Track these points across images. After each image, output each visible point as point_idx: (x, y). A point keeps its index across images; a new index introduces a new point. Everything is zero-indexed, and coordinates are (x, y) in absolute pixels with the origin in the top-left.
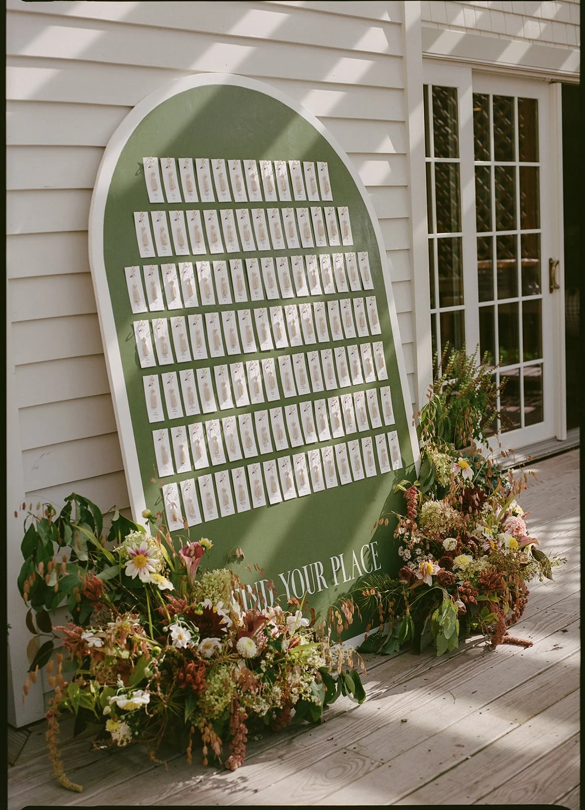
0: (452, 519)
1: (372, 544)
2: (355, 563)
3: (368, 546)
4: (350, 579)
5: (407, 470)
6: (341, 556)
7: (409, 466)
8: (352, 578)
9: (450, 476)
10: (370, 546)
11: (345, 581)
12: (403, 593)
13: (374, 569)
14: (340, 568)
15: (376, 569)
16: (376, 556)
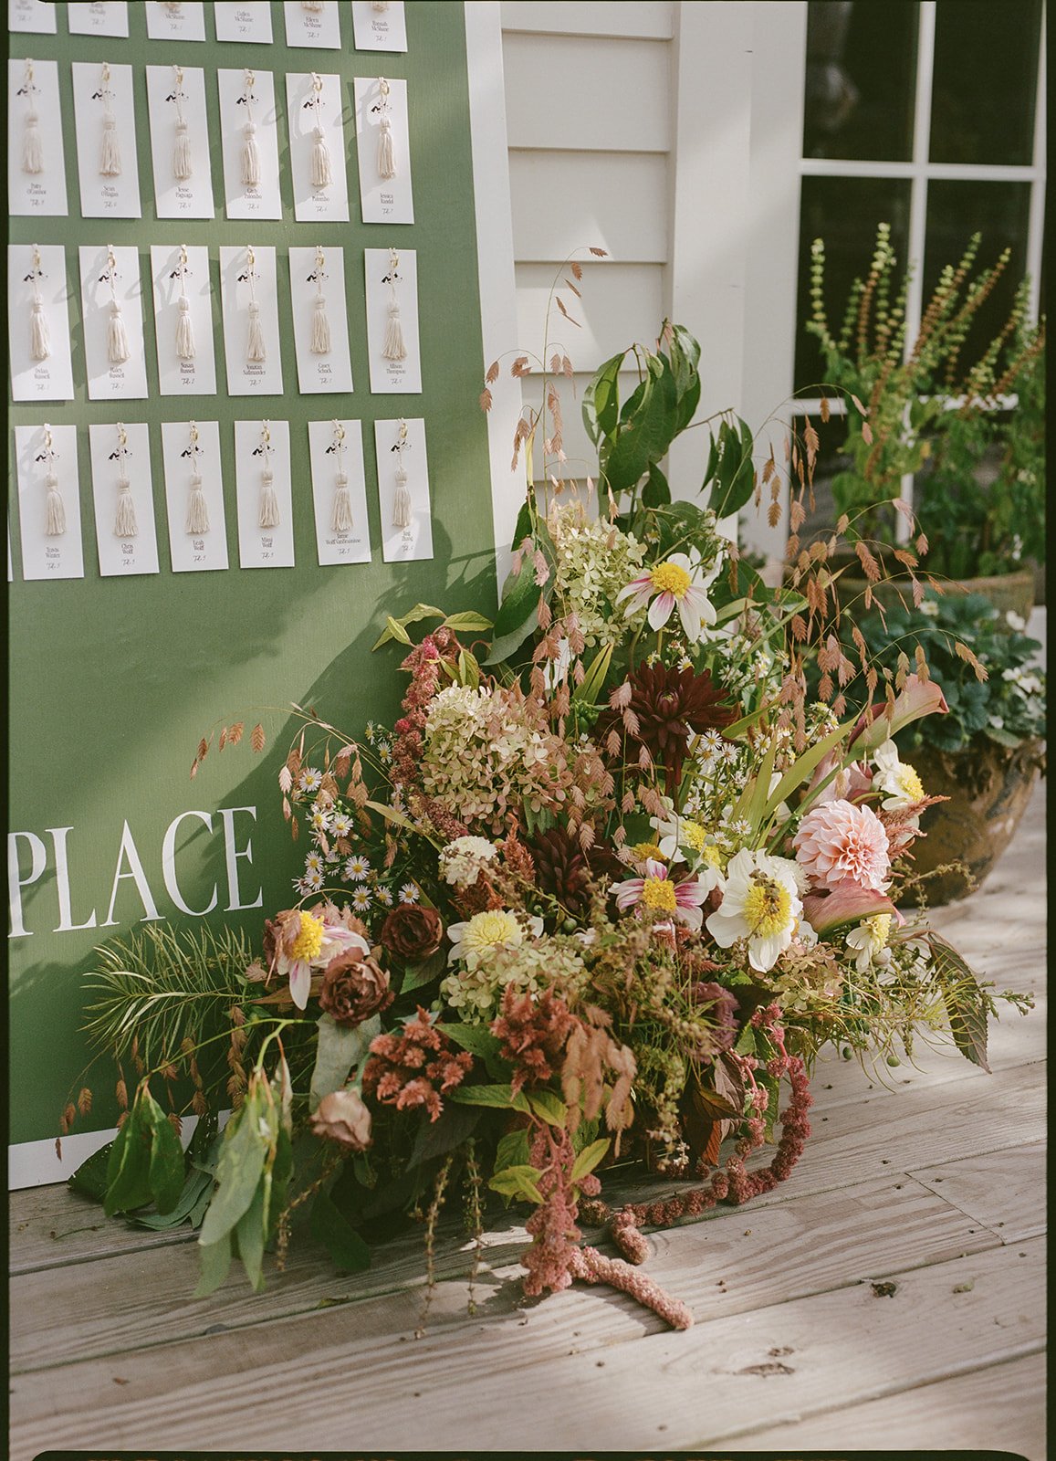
0: (518, 768)
1: (228, 814)
2: (126, 868)
3: (206, 817)
4: (92, 923)
5: (454, 572)
6: (59, 835)
7: (469, 557)
8: (101, 918)
9: (606, 610)
10: (218, 820)
11: (66, 924)
12: (235, 1013)
13: (224, 899)
14: (50, 874)
15: (235, 904)
16: (241, 861)
